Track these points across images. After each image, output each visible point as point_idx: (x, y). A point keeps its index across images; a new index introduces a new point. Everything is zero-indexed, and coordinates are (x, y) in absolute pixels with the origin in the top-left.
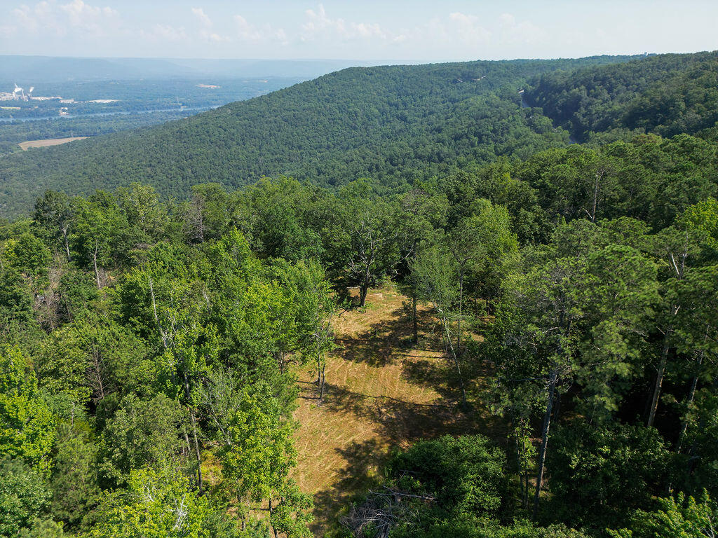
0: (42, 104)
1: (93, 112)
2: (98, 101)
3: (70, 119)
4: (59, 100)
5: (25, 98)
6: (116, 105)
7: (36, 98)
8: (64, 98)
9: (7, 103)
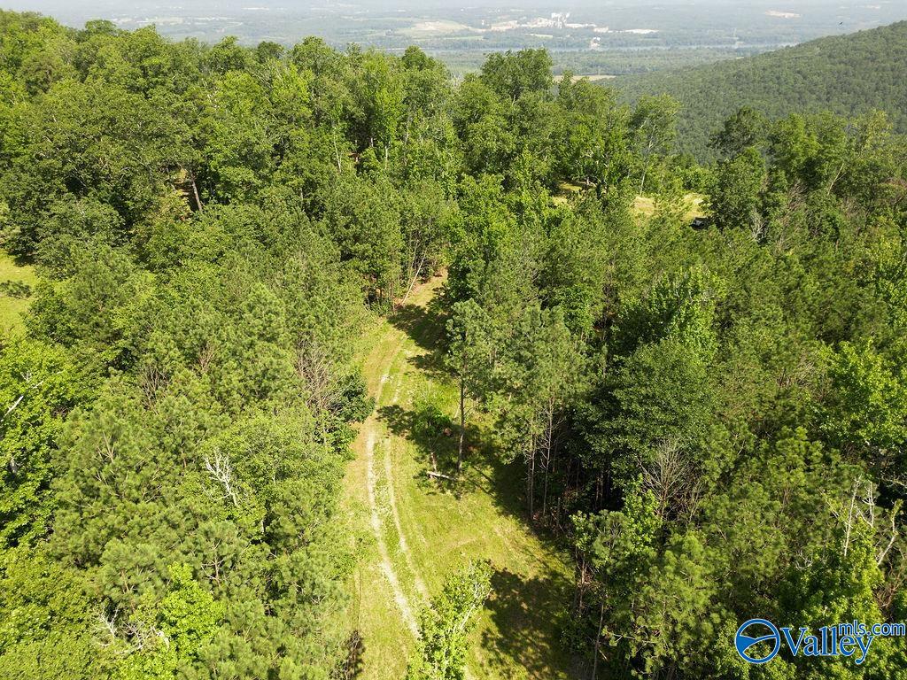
0: (575, 33)
1: (626, 45)
2: (635, 31)
3: (600, 53)
4: (593, 28)
5: (559, 24)
6: (655, 36)
7: (570, 25)
8: (599, 27)
9: (541, 31)
